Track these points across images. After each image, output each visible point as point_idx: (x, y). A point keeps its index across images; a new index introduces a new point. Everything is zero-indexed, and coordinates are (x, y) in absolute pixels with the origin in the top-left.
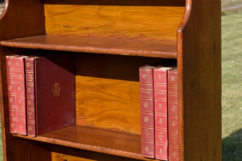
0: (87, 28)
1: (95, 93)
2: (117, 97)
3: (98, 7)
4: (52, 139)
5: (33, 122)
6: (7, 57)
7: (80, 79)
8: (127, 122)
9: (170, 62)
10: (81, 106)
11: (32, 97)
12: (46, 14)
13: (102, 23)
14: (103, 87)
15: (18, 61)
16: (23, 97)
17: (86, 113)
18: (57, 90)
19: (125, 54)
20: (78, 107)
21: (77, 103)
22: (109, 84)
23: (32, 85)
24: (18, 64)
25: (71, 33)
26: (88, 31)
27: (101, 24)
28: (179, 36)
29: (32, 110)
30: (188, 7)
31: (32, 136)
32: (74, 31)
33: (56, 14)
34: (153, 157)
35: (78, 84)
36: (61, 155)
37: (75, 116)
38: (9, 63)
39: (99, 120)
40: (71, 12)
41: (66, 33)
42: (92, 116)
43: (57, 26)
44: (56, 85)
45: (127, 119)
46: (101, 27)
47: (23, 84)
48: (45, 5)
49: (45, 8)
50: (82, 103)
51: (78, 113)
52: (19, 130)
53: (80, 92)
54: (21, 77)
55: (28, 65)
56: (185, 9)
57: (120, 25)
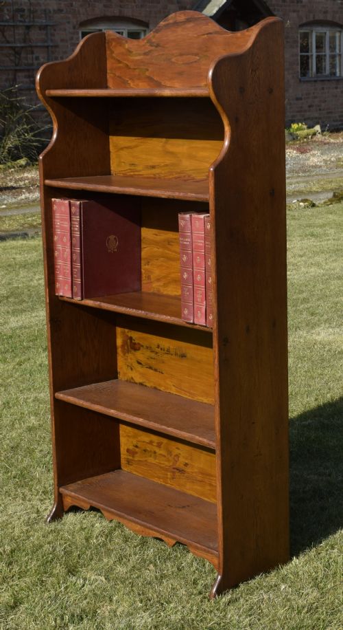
0: (153, 167)
1: (161, 250)
3: (164, 140)
4: (99, 303)
5: (78, 281)
6: (53, 199)
7: (146, 233)
10: (147, 267)
11: (78, 250)
12: (112, 149)
13: (168, 160)
15: (64, 204)
16: (68, 250)
17: (152, 276)
18: (113, 243)
19: (163, 197)
20: (145, 268)
21: (143, 262)
22: (176, 239)
23: (77, 234)
24: (63, 209)
25: (136, 173)
26: (154, 171)
27: (168, 162)
28: (211, 174)
29: (78, 265)
31: (77, 299)
32: (140, 171)
33: (122, 149)
34: (192, 322)
35: (144, 238)
36: (126, 330)
37: (140, 279)
38: (55, 207)
39: (165, 285)
40: (136, 146)
41: (132, 173)
42: (158, 280)
43: (123, 164)
44: (112, 237)
46: (167, 165)
47: (69, 234)
48: (110, 137)
49: (110, 140)
50: (148, 263)
51: (144, 276)
52: (64, 291)
53: (146, 249)
54: (67, 225)
55: (73, 209)
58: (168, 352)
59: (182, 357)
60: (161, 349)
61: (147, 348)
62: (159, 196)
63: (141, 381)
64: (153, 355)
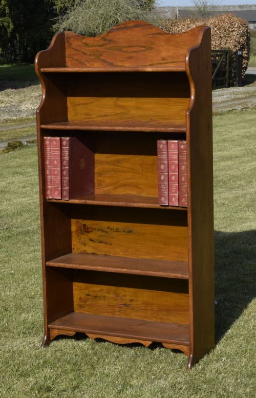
0: (105, 116)
1: (112, 167)
2: (131, 168)
3: (115, 98)
5: (67, 188)
6: (45, 137)
7: (98, 157)
8: (139, 188)
9: (180, 136)
10: (99, 178)
11: (67, 168)
12: (69, 105)
13: (118, 111)
14: (119, 161)
15: (56, 140)
16: (59, 168)
17: (104, 184)
18: (83, 164)
19: (147, 131)
20: (97, 179)
21: (96, 176)
22: (124, 159)
23: (67, 158)
24: (55, 143)
25: (91, 120)
28: (188, 116)
29: (67, 178)
30: (192, 97)
31: (66, 200)
32: (94, 118)
33: (79, 105)
34: (167, 205)
35: (97, 160)
36: (80, 220)
37: (94, 187)
38: (47, 143)
39: (115, 189)
40: (91, 103)
41: (87, 120)
42: (108, 185)
43: (79, 114)
44: (82, 160)
45: (139, 186)
46: (117, 114)
47: (59, 159)
48: (68, 98)
49: (68, 100)
50: (100, 176)
51: (96, 184)
52: (54, 195)
53: (98, 167)
54: (58, 153)
55: (64, 143)
56: (190, 100)
57: (134, 112)
58: (117, 230)
59: (129, 232)
60: (111, 229)
61: (99, 230)
62: (143, 131)
63: (93, 252)
64: (103, 234)
